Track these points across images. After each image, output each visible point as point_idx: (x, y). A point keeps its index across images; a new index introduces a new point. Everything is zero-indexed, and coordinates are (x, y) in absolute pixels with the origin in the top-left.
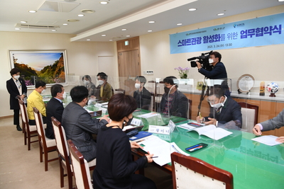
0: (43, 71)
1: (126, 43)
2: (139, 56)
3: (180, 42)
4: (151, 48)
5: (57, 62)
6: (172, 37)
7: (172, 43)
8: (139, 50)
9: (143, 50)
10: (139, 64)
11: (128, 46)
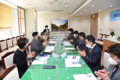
0: (60, 27)
1: (94, 16)
2: (97, 22)
3: (114, 15)
4: (102, 18)
5: (66, 24)
6: (111, 12)
7: (110, 16)
8: (98, 19)
9: (99, 19)
10: (97, 25)
11: (94, 17)
